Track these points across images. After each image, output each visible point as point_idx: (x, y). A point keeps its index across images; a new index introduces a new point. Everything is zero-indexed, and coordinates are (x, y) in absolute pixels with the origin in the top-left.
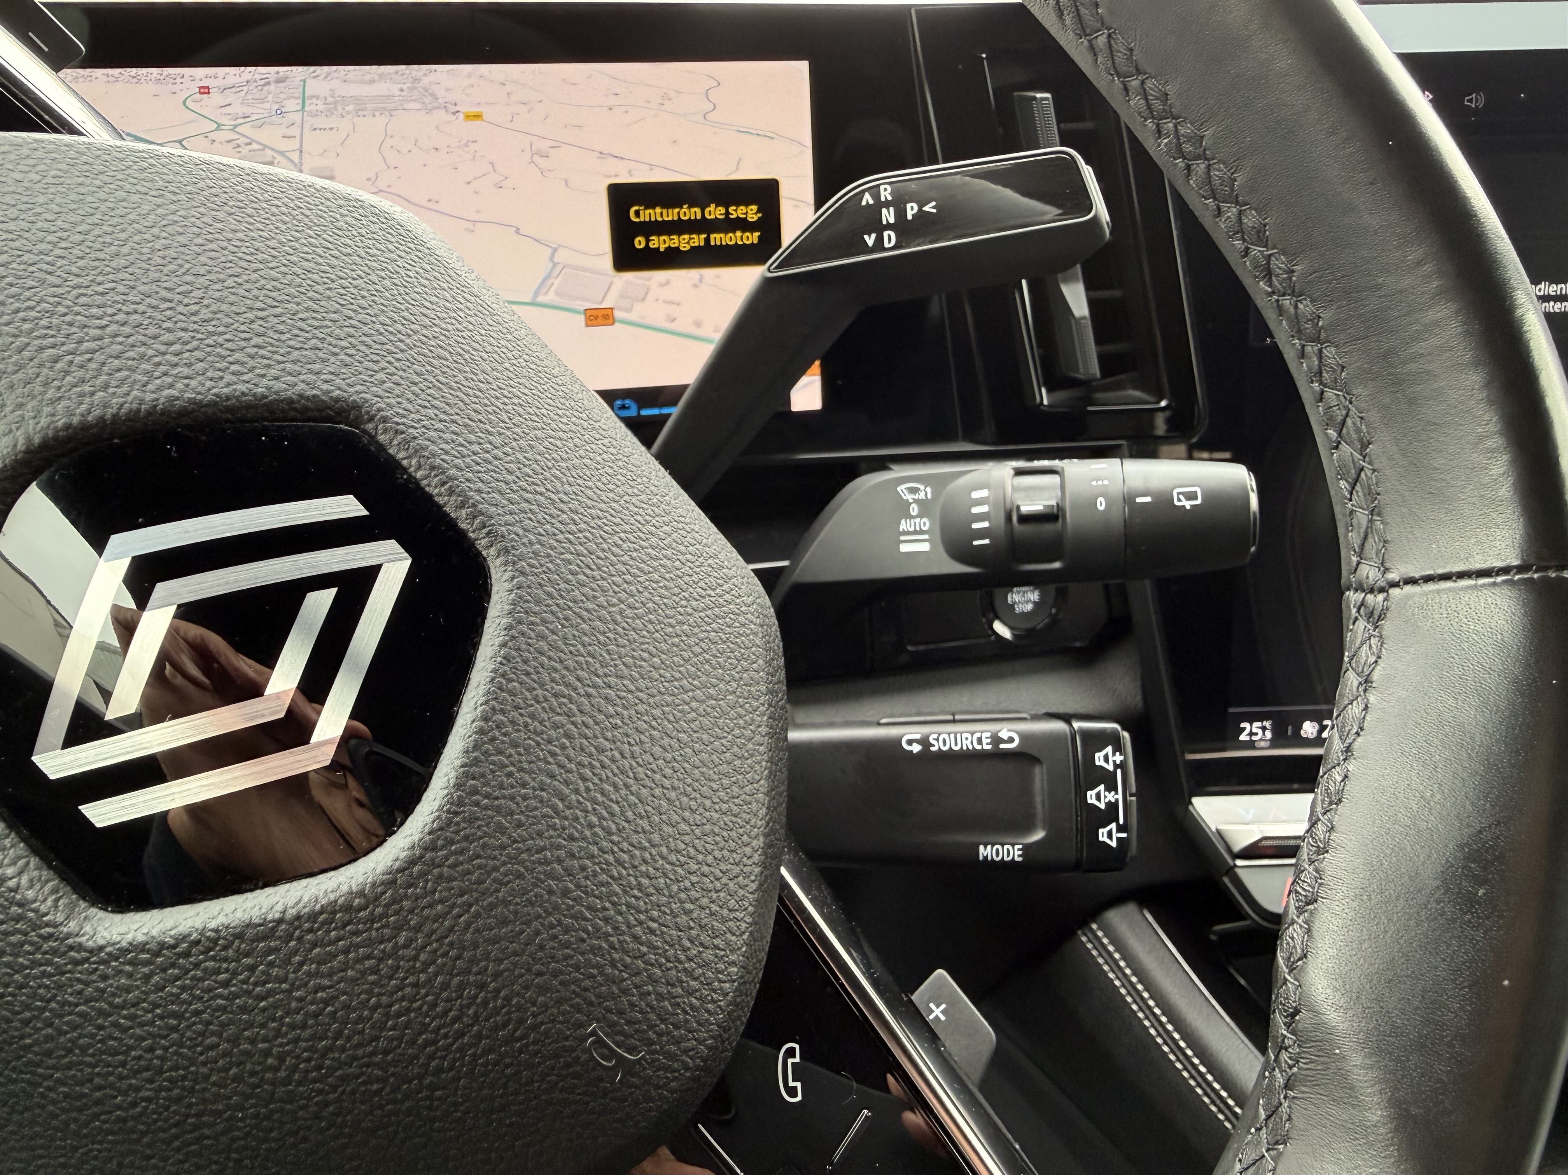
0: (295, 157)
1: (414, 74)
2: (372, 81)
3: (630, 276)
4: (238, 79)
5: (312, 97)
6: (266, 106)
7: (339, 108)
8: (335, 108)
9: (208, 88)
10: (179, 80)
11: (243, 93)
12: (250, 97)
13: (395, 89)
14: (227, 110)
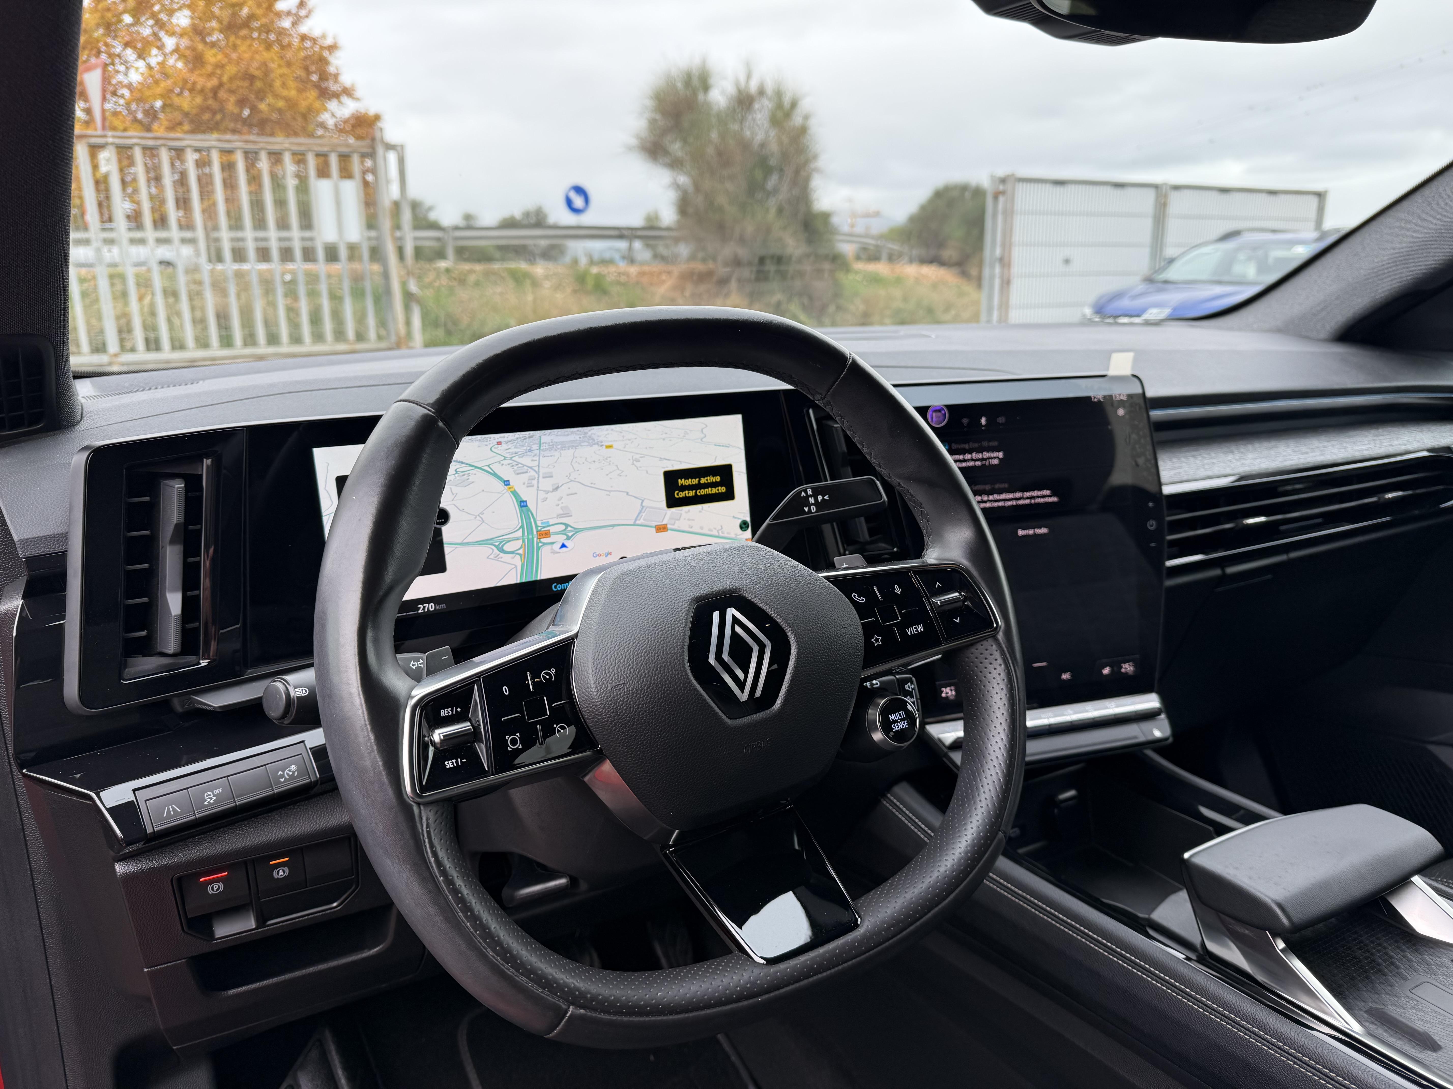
0: (536, 469)
1: (585, 431)
2: (568, 435)
3: (673, 510)
4: (513, 438)
5: (543, 443)
6: (525, 448)
7: (555, 447)
8: (553, 447)
9: (501, 442)
10: (489, 440)
11: (515, 444)
12: (518, 445)
13: (577, 437)
14: (508, 451)
